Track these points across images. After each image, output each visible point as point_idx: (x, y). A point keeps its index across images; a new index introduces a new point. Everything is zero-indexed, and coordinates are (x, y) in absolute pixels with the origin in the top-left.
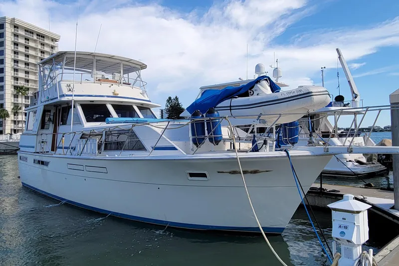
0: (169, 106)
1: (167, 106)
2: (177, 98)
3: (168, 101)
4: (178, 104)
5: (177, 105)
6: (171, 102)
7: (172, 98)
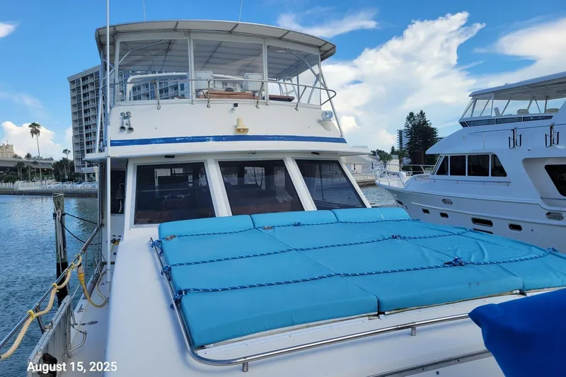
0: (410, 126)
1: (408, 126)
2: (422, 114)
3: (409, 119)
4: (425, 122)
5: (424, 124)
6: (414, 119)
7: (415, 114)
